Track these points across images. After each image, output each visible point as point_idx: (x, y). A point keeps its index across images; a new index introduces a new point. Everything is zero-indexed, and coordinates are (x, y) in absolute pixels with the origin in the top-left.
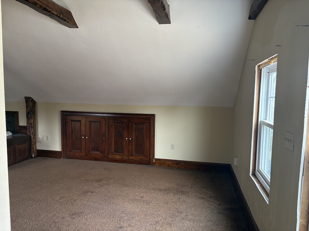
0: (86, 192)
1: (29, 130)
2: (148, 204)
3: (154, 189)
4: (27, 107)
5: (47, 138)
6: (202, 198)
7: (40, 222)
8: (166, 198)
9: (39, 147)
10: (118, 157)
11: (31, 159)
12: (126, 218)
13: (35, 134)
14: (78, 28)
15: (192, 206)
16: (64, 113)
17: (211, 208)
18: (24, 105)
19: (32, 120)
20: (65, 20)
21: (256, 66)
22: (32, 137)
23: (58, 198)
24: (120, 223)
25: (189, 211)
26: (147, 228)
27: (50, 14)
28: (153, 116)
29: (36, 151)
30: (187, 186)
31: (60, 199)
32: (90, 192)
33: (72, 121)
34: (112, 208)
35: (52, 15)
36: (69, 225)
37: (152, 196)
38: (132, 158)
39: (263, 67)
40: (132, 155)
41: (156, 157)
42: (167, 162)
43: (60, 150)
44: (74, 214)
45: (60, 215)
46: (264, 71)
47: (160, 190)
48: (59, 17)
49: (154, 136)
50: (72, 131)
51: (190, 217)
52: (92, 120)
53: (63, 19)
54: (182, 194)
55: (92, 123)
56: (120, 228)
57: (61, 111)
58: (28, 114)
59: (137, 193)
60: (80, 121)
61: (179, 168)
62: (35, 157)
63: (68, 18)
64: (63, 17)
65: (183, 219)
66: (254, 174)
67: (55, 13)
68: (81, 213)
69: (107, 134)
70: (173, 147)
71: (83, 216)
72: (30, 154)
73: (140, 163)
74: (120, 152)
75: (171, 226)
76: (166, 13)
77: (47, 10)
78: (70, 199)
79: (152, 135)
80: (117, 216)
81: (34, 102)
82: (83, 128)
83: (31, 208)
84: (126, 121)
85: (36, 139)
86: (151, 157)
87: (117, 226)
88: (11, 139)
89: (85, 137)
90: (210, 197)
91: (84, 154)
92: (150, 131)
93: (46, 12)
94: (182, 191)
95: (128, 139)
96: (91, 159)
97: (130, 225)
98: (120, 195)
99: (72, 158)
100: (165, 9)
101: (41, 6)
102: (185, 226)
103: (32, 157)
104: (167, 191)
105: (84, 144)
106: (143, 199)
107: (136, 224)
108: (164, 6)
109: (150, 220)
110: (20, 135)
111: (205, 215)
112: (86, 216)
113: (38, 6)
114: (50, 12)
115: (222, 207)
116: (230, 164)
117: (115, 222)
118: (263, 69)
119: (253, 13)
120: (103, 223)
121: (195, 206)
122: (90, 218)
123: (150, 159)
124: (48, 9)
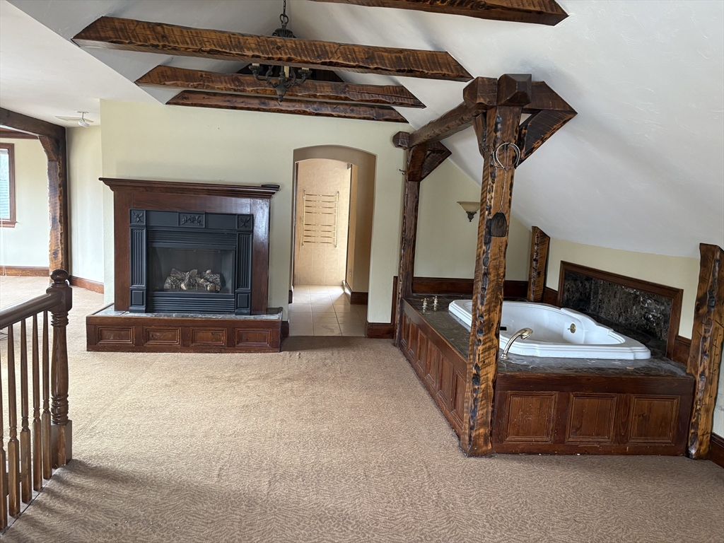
1: (695, 358)
4: (702, 280)
11: (681, 460)
29: (706, 439)
58: (699, 302)
62: (698, 458)
72: (682, 437)
85: (714, 396)
103: (688, 454)
110: (668, 365)
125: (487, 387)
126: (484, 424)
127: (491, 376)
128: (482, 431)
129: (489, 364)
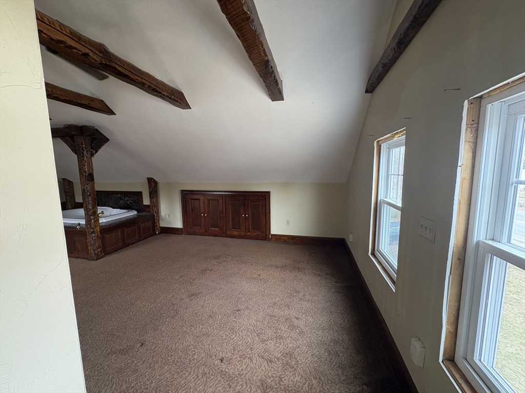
0: (204, 271)
1: (152, 209)
2: (265, 282)
3: (271, 266)
4: (150, 187)
5: (169, 215)
6: (319, 275)
7: (159, 305)
8: (283, 275)
9: (163, 224)
10: (235, 233)
11: (155, 236)
12: (243, 299)
13: (158, 212)
14: (191, 108)
15: (309, 285)
16: (184, 192)
17: (328, 286)
18: (147, 185)
19: (155, 200)
20: (177, 101)
21: (375, 142)
22: (155, 215)
23: (178, 277)
24: (238, 305)
25: (306, 290)
26: (265, 311)
27: (160, 95)
28: (269, 193)
29: (159, 229)
30: (303, 262)
31: (179, 278)
32: (209, 270)
33: (191, 199)
34: (229, 288)
35: (163, 96)
36: (186, 308)
37: (269, 273)
38: (249, 234)
39: (383, 143)
40: (249, 231)
41: (272, 232)
42: (283, 238)
43: (182, 227)
44: (193, 295)
45: (178, 296)
46: (384, 147)
47: (277, 267)
48: (170, 98)
49: (270, 213)
50: (192, 209)
51: (307, 297)
52: (210, 198)
53: (174, 100)
54: (298, 271)
55: (210, 201)
56: (237, 311)
57: (181, 190)
58: (150, 193)
59: (254, 271)
60: (199, 199)
61: (294, 243)
62: (159, 234)
63: (180, 100)
64: (175, 98)
65: (301, 299)
66: (373, 254)
67: (166, 94)
68: (199, 293)
69: (224, 212)
70: (288, 222)
71: (200, 297)
72: (154, 230)
73: (257, 238)
74: (237, 229)
75: (289, 308)
76: (279, 88)
77: (157, 91)
78: (189, 279)
79: (268, 212)
80: (234, 297)
81: (156, 183)
82: (202, 205)
83: (151, 288)
84: (242, 198)
85: (159, 217)
86: (267, 233)
87: (235, 309)
88: (136, 218)
89: (204, 215)
90: (327, 274)
91: (204, 230)
92: (266, 207)
93: (156, 93)
94: (299, 268)
95: (245, 216)
96: (210, 235)
97: (247, 308)
98: (237, 273)
99: (193, 235)
100: (277, 85)
101: (149, 87)
102: (303, 308)
103: (156, 234)
104: (283, 267)
105: (203, 221)
106: (260, 277)
107: (253, 307)
108: (277, 81)
109: (268, 302)
110: (144, 213)
111: (323, 295)
112: (204, 298)
113: (146, 86)
114: (160, 93)
115: (338, 285)
116: (344, 239)
117: (232, 304)
118: (382, 145)
119: (371, 85)
120: (220, 305)
121: (312, 285)
122: (208, 300)
123: (266, 234)
124: (158, 89)
125: (98, 234)
126: (99, 247)
127: (99, 230)
128: (99, 250)
129: (97, 226)
